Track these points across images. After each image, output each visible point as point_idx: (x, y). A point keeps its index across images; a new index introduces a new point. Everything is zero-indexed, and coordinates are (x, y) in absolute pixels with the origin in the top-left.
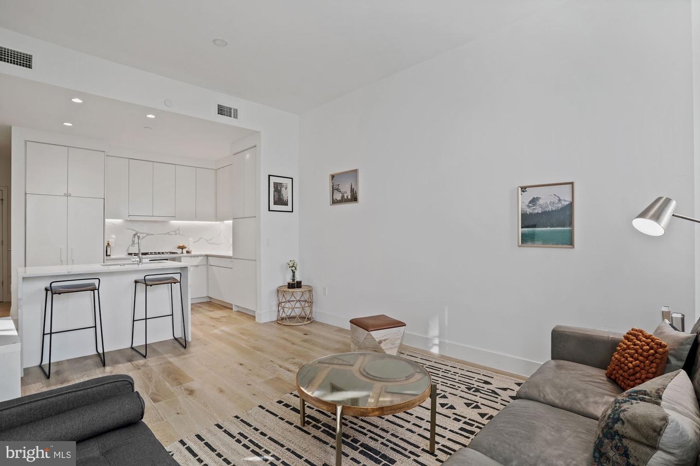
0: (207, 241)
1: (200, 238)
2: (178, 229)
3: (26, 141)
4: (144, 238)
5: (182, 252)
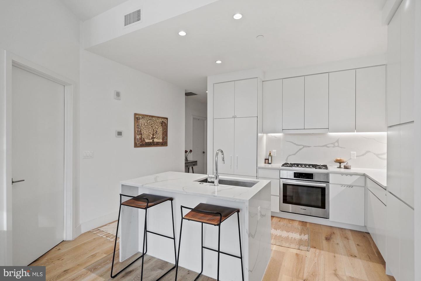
0: (377, 155)
1: (368, 152)
3: (214, 84)
4: (300, 149)
5: (340, 166)
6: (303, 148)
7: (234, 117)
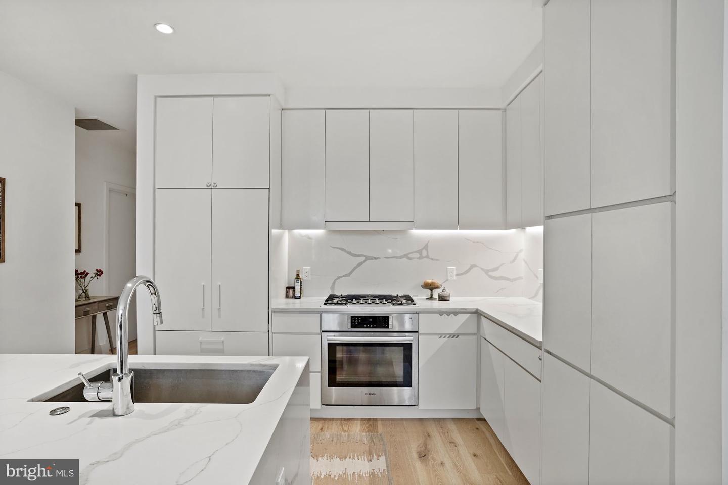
0: (487, 272)
1: (473, 266)
2: (426, 247)
3: (156, 97)
4: (360, 264)
5: (432, 295)
6: (365, 261)
7: (212, 187)
